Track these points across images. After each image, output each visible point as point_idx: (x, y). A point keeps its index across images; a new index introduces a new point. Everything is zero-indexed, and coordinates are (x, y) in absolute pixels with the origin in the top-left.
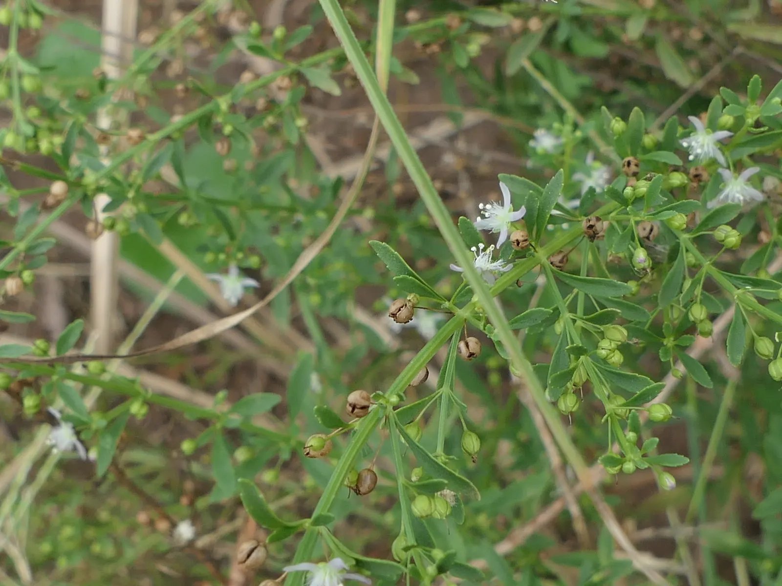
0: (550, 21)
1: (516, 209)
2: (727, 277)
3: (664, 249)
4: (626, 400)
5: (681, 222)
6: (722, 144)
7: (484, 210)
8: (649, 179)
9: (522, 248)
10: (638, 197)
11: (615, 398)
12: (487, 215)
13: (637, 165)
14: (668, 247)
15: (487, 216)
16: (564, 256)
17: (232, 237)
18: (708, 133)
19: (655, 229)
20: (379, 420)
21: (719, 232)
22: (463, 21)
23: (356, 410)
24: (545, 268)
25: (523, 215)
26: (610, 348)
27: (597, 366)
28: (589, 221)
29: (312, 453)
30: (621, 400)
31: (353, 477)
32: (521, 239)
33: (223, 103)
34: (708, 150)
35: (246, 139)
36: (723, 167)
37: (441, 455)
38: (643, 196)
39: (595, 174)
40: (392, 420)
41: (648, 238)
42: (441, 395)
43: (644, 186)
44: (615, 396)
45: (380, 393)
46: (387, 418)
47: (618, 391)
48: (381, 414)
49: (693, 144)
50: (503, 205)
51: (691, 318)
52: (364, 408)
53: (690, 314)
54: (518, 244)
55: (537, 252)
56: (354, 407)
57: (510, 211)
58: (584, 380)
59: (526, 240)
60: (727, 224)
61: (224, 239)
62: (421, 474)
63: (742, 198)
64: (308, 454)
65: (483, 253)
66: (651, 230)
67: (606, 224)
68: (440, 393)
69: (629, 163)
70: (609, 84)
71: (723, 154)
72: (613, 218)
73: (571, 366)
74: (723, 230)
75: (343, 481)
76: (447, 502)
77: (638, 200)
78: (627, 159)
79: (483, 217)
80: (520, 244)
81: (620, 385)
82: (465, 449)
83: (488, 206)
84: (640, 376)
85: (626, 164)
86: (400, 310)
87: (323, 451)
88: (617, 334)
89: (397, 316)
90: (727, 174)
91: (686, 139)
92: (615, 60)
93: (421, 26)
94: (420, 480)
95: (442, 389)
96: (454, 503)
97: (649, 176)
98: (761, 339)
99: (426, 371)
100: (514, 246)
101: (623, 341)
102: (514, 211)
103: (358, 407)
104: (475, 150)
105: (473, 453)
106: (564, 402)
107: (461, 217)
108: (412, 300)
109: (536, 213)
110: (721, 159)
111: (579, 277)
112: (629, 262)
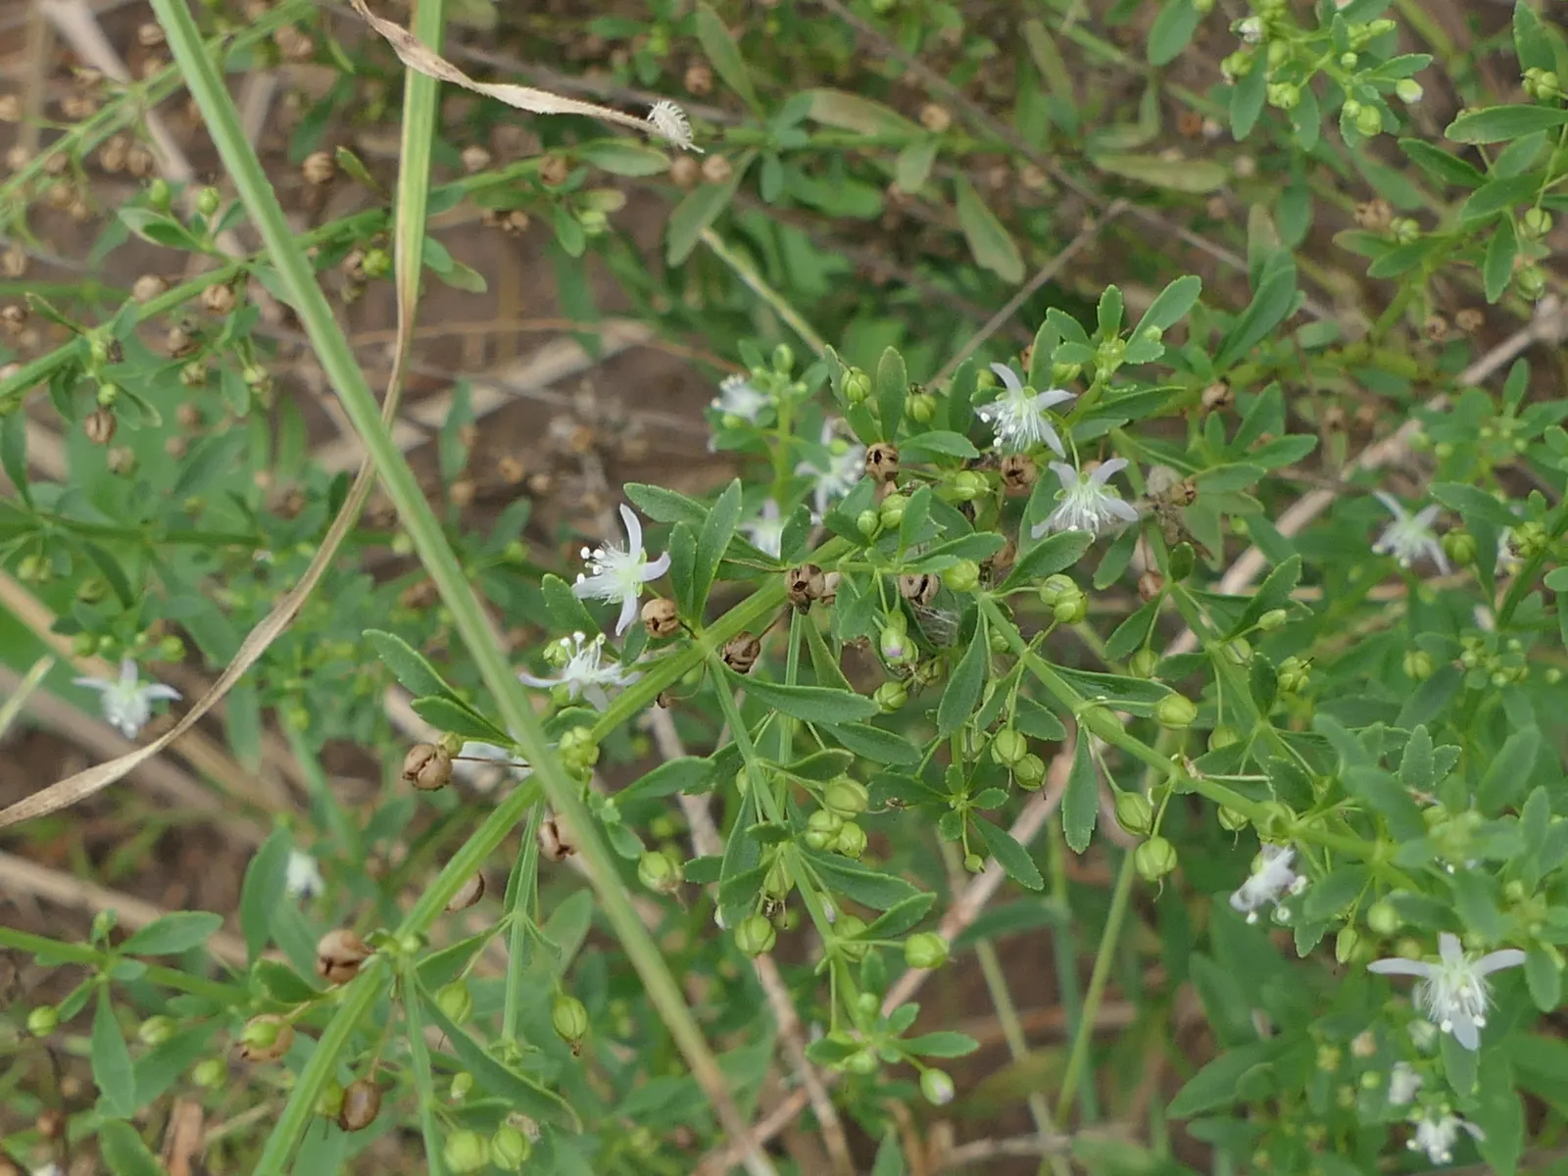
0: (746, 159)
1: (652, 557)
2: (1067, 676)
3: (952, 618)
4: (866, 924)
5: (967, 577)
6: (1057, 412)
7: (591, 559)
8: (906, 493)
9: (664, 633)
10: (889, 527)
11: (845, 922)
12: (596, 569)
13: (893, 459)
14: (958, 615)
15: (595, 572)
16: (752, 643)
17: (128, 603)
18: (1028, 395)
19: (932, 580)
20: (382, 984)
21: (1049, 589)
22: (571, 165)
23: (334, 971)
24: (710, 669)
25: (665, 569)
26: (830, 828)
27: (809, 860)
28: (798, 574)
29: (253, 1053)
30: (856, 927)
31: (333, 1098)
32: (661, 616)
33: (97, 342)
34: (1029, 427)
35: (144, 410)
36: (1058, 459)
37: (511, 1045)
38: (897, 527)
39: (836, 464)
40: (409, 982)
41: (918, 599)
42: (510, 927)
43: (898, 507)
44: (845, 917)
45: (384, 931)
46: (399, 979)
47: (850, 908)
48: (386, 972)
49: (1000, 416)
50: (627, 549)
51: (997, 759)
52: (350, 965)
53: (993, 750)
54: (656, 625)
55: (697, 638)
56: (330, 963)
57: (640, 561)
58: (789, 886)
59: (670, 619)
60: (1063, 572)
61: (112, 605)
62: (469, 1084)
63: (1095, 518)
64: (245, 1054)
65: (583, 651)
66: (925, 583)
67: (830, 579)
68: (506, 925)
69: (878, 455)
70: (885, 267)
71: (1060, 434)
72: (844, 569)
73: (764, 861)
74: (1057, 584)
75: (313, 1104)
76: (522, 1136)
77: (887, 532)
78: (873, 448)
79: (589, 574)
80: (660, 626)
81: (854, 896)
82: (557, 1030)
83: (598, 553)
84: (892, 878)
85: (873, 457)
86: (423, 765)
87: (275, 1047)
88: (849, 795)
89: (419, 776)
90: (1065, 471)
91: (987, 407)
92: (890, 223)
93: (491, 177)
94: (469, 1095)
95: (510, 914)
96: (538, 1136)
97: (908, 485)
98: (1127, 797)
99: (478, 880)
100: (649, 630)
101: (860, 810)
102: (649, 560)
103: (338, 962)
104: (614, 412)
105: (573, 1037)
106: (746, 932)
107: (546, 576)
108: (447, 746)
109: (691, 566)
110: (1056, 443)
111: (782, 686)
112: (875, 651)
